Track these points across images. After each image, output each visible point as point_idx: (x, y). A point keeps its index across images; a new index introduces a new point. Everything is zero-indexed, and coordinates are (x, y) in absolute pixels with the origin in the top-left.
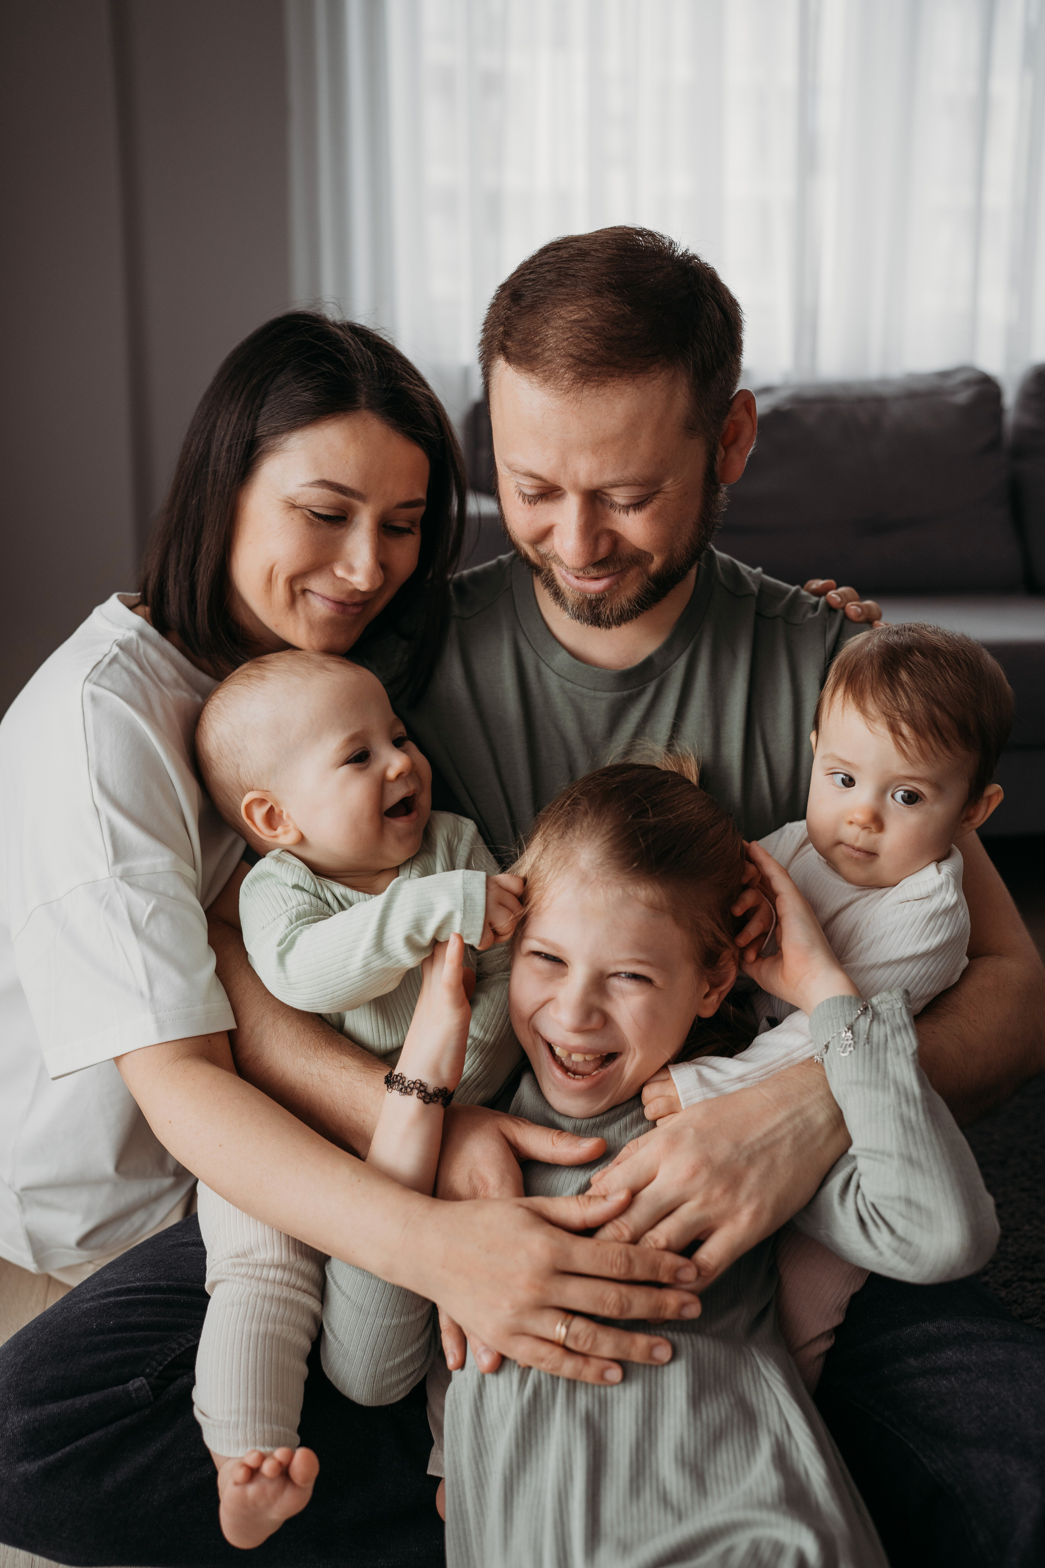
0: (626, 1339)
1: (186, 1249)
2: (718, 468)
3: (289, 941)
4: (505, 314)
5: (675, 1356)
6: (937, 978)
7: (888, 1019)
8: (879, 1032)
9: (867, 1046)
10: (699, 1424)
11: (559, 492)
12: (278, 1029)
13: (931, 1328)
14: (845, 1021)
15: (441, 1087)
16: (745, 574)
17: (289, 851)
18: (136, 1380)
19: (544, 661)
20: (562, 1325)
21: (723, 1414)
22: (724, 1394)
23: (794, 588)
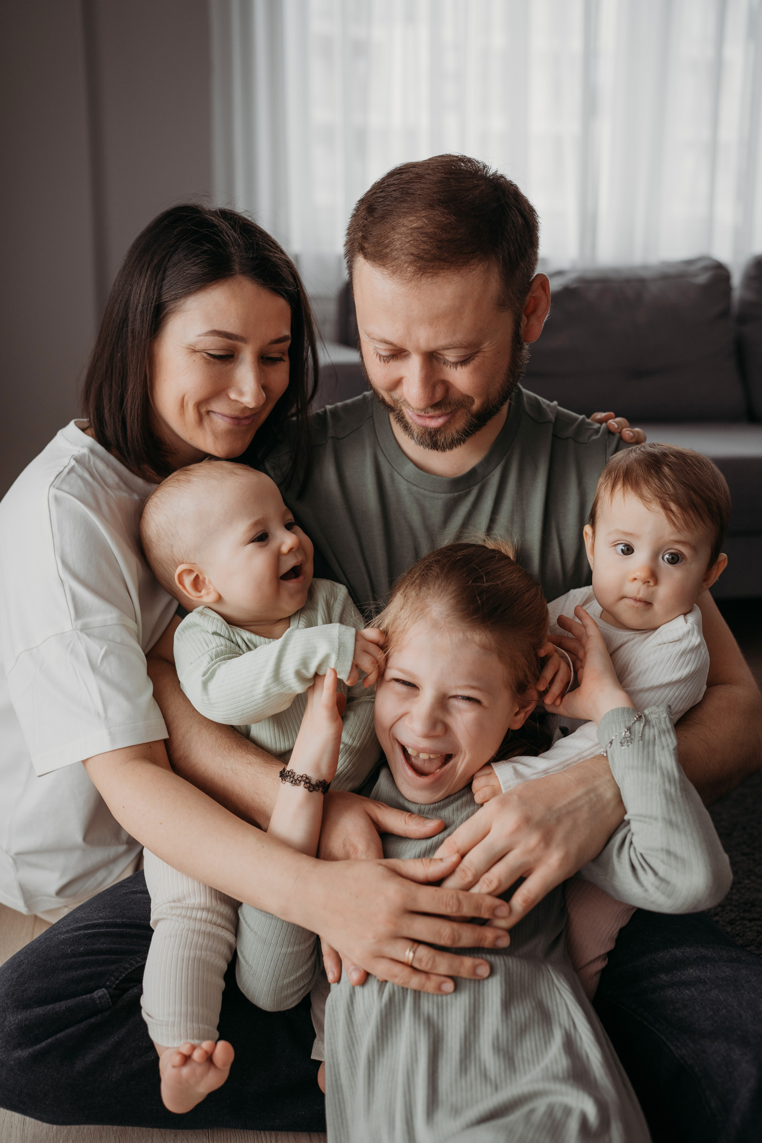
0: (456, 960)
1: (136, 896)
2: (522, 332)
3: (211, 673)
4: (363, 222)
5: (492, 972)
6: (687, 698)
7: (656, 725)
8: (650, 733)
9: (640, 742)
10: (509, 1021)
11: (406, 353)
12: (202, 736)
13: (677, 952)
14: (625, 725)
15: (321, 780)
16: (544, 406)
17: (209, 608)
18: (99, 990)
19: (397, 471)
20: (410, 951)
21: (527, 1014)
22: (528, 1000)
23: (581, 417)
